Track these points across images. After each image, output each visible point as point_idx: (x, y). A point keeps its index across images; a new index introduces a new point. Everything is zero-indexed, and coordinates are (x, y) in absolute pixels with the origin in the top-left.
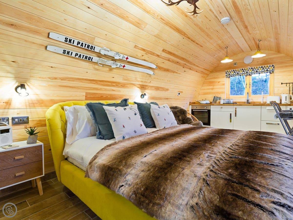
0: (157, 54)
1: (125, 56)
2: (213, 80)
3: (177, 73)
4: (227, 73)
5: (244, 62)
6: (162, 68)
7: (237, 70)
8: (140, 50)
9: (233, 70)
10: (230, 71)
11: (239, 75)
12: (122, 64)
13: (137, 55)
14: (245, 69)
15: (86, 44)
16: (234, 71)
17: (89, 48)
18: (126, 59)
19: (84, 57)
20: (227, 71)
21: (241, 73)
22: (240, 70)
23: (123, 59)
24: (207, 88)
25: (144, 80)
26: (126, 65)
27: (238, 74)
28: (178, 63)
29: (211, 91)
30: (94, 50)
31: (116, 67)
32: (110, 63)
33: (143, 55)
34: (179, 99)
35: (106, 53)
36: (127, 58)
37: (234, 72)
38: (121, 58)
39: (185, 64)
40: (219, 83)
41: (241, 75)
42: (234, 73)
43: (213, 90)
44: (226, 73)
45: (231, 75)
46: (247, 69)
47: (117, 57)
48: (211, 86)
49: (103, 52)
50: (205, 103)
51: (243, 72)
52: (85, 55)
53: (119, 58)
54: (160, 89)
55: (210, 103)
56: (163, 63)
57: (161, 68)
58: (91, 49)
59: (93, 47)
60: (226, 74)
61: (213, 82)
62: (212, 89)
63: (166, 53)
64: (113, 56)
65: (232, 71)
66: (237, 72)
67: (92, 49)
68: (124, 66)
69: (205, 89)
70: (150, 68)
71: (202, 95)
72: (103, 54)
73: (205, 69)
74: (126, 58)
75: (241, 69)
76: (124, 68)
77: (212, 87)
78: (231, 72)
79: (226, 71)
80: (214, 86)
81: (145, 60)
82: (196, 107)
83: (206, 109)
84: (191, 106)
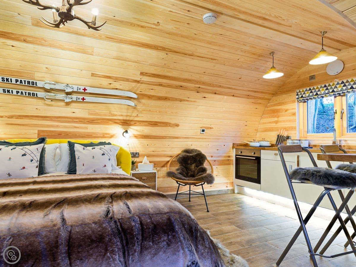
0: (133, 80)
1: (79, 87)
2: (278, 107)
3: (188, 101)
4: (299, 94)
5: (326, 72)
6: (153, 96)
7: (315, 88)
8: (103, 77)
9: (308, 89)
10: (305, 90)
11: (320, 96)
12: (79, 97)
13: (101, 84)
14: (329, 85)
15: (25, 81)
16: (310, 89)
17: (30, 84)
18: (83, 91)
19: (27, 94)
20: (300, 92)
21: (323, 92)
22: (321, 87)
23: (79, 91)
24: (268, 121)
25: (125, 114)
26: (85, 98)
27: (317, 94)
28: (181, 87)
29: (274, 125)
30: (36, 85)
31: (72, 101)
32: (61, 96)
33: (110, 84)
34: (206, 139)
35: (53, 87)
36: (85, 89)
37: (310, 91)
38: (76, 91)
39: (199, 87)
40: (286, 113)
41: (324, 95)
42: (311, 94)
43: (277, 124)
44: (297, 95)
45: (305, 97)
46: (333, 84)
47: (69, 90)
48: (274, 118)
49: (48, 87)
50: (259, 146)
51: (326, 90)
52: (28, 92)
53: (72, 91)
54: (159, 124)
55: (271, 145)
56: (152, 89)
57: (151, 97)
58: (32, 84)
59: (34, 82)
60: (297, 97)
61: (277, 111)
62: (276, 122)
63: (149, 76)
64: (63, 89)
65: (306, 90)
66: (315, 91)
67: (34, 85)
68: (83, 99)
69: (265, 123)
70: (130, 98)
72: (49, 88)
73: (255, 92)
74: (83, 89)
75: (323, 86)
76: (85, 101)
77: (276, 119)
78: (306, 92)
79: (298, 91)
80: (278, 117)
81: (117, 89)
82: (241, 152)
83: (254, 155)
84: (234, 150)
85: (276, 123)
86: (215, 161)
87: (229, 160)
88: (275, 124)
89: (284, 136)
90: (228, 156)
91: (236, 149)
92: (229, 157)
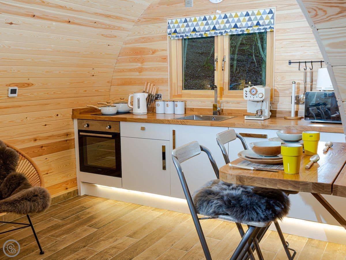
4: (171, 26)
7: (193, 19)
9: (183, 20)
10: (179, 21)
14: (210, 19)
16: (186, 21)
20: (172, 23)
21: (202, 28)
22: (200, 20)
27: (195, 30)
37: (186, 24)
40: (154, 55)
42: (187, 29)
43: (142, 73)
44: (169, 27)
45: (180, 33)
46: (215, 18)
51: (206, 25)
60: (169, 31)
61: (141, 51)
62: (140, 70)
65: (181, 22)
66: (192, 25)
71: (118, 85)
75: (202, 18)
78: (181, 26)
80: (142, 63)
82: (88, 126)
83: (109, 131)
84: (76, 122)
85: (140, 72)
86: (42, 147)
87: (68, 141)
88: (138, 73)
89: (152, 94)
90: (64, 134)
91: (78, 119)
92: (67, 135)
